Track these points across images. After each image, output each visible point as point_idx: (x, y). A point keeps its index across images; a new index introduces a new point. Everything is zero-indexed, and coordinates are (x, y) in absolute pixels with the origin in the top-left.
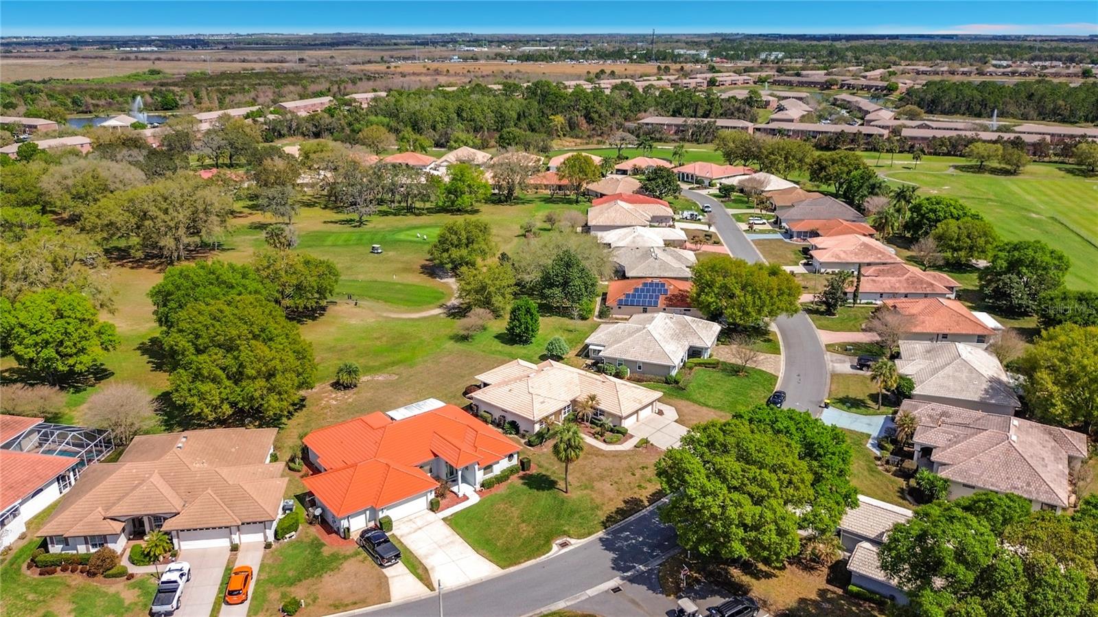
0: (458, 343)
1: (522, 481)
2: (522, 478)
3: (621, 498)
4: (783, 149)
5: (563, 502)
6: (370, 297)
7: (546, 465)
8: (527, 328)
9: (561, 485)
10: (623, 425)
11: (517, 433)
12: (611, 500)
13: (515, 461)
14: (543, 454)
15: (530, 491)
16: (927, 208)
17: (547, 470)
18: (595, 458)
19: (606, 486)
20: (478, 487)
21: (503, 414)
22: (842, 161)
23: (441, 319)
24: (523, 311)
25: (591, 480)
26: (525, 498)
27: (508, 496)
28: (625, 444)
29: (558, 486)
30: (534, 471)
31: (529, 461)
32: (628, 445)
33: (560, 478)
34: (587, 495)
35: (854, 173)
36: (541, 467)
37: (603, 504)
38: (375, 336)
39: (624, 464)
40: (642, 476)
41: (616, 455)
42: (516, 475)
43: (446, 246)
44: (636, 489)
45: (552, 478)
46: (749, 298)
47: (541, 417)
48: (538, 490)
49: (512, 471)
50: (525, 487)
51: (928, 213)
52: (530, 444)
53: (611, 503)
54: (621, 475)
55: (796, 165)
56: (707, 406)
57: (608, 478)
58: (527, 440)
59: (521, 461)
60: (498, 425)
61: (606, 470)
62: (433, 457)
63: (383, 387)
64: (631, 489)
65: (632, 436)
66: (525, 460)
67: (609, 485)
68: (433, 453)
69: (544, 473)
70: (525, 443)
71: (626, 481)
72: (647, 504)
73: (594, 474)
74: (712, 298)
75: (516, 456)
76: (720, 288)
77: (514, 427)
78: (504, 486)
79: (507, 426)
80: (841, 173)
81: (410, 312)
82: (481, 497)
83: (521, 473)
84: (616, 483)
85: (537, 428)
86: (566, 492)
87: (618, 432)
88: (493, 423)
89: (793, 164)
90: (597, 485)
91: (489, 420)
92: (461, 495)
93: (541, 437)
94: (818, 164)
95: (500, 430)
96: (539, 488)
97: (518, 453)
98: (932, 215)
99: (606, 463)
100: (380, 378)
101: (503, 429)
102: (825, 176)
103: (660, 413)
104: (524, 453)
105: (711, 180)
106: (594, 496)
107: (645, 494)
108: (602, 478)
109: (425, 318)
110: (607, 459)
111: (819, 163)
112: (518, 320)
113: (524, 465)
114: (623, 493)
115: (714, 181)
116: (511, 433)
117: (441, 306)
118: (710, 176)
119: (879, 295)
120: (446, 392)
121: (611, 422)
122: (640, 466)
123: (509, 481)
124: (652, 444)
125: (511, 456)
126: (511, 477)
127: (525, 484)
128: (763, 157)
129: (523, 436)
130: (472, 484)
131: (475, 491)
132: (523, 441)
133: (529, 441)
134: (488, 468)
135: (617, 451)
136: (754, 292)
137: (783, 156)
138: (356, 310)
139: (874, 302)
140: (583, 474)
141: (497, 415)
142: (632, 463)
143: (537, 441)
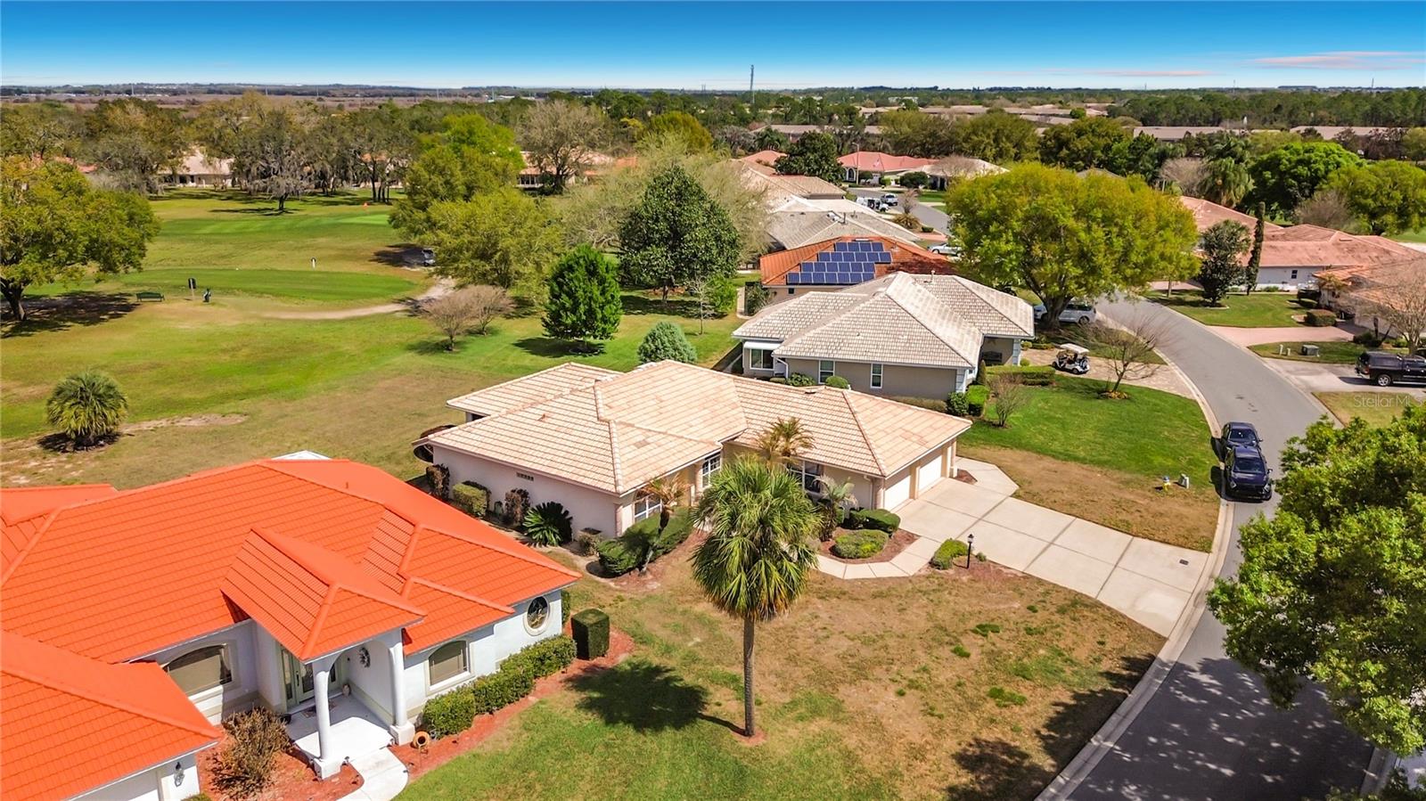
0: (426, 356)
1: (577, 697)
2: (579, 683)
3: (951, 745)
4: (991, 125)
5: (741, 773)
6: (245, 291)
7: (662, 634)
8: (590, 313)
9: (724, 703)
10: (881, 507)
11: (566, 538)
12: (917, 753)
13: (554, 624)
14: (649, 597)
15: (610, 734)
16: (1289, 160)
17: (668, 650)
18: (819, 604)
19: (880, 699)
20: (406, 730)
21: (522, 484)
22: (1093, 131)
23: (395, 319)
24: (581, 272)
25: (825, 679)
26: (589, 765)
27: (523, 764)
28: (898, 559)
29: (710, 711)
30: (619, 655)
31: (604, 623)
32: (910, 562)
33: (714, 679)
34: (826, 739)
35: (1115, 146)
36: (643, 640)
37: (893, 774)
38: (224, 346)
39: (917, 619)
40: (993, 656)
41: (882, 591)
42: (558, 675)
43: (420, 199)
44: (990, 706)
45: (689, 680)
46: (1099, 233)
47: (638, 483)
48: (639, 727)
49: (541, 660)
50: (591, 720)
51: (1295, 167)
52: (605, 569)
53: (923, 768)
54: (924, 659)
55: (1013, 151)
56: (1076, 459)
57: (878, 672)
58: (595, 558)
59: (575, 623)
60: (506, 521)
61: (868, 642)
62: (229, 621)
63: (193, 441)
64: (973, 706)
65: (911, 538)
66: (590, 620)
67: (892, 697)
68: (230, 602)
69: (656, 661)
70: (590, 568)
71: (944, 676)
72: (1047, 763)
73: (829, 659)
74: (1008, 242)
75: (556, 606)
76: (1026, 219)
77: (556, 521)
78: (509, 719)
79: (532, 519)
80: (1096, 148)
81: (328, 310)
82: (412, 767)
83: (576, 667)
84: (913, 685)
85: (627, 518)
86: (747, 732)
87: (873, 524)
88: (490, 515)
89: (1008, 151)
90: (851, 696)
91: (479, 506)
92: (328, 767)
93: (641, 546)
94: (1055, 137)
95: (514, 534)
96: (646, 721)
97: (565, 596)
98: (1303, 170)
99: (858, 618)
100: (193, 423)
101: (521, 529)
102: (1068, 155)
103: (964, 476)
104: (585, 597)
105: (883, 174)
106: (851, 742)
107: (1028, 724)
108: (861, 672)
109: (359, 319)
110: (858, 606)
111: (1057, 137)
112: (571, 295)
113: (585, 636)
114: (949, 722)
115: (886, 177)
116: (545, 542)
117: (400, 301)
118: (880, 169)
119: (1290, 273)
120: (371, 447)
121: (853, 491)
122: (972, 624)
123: (532, 699)
124: (980, 557)
125: (538, 607)
126: (540, 683)
127: (589, 705)
128: (960, 140)
129: (584, 548)
130: (385, 721)
131: (394, 747)
132: (582, 562)
133: (603, 559)
134: (449, 652)
135: (879, 580)
136: (1107, 221)
137: (992, 137)
138: (206, 308)
139: (1280, 286)
140: (791, 659)
141: (502, 488)
142: (942, 615)
143: (629, 559)
